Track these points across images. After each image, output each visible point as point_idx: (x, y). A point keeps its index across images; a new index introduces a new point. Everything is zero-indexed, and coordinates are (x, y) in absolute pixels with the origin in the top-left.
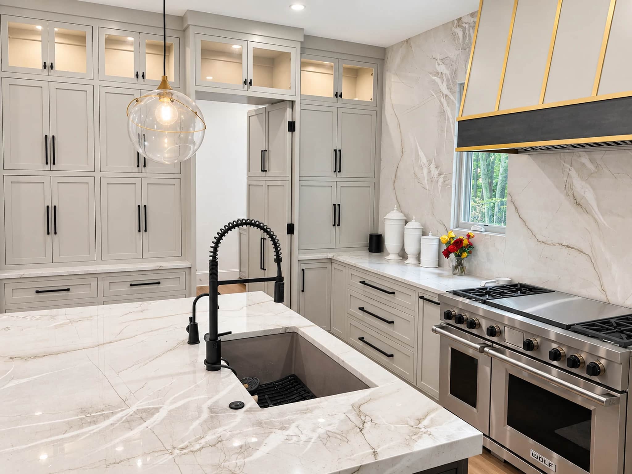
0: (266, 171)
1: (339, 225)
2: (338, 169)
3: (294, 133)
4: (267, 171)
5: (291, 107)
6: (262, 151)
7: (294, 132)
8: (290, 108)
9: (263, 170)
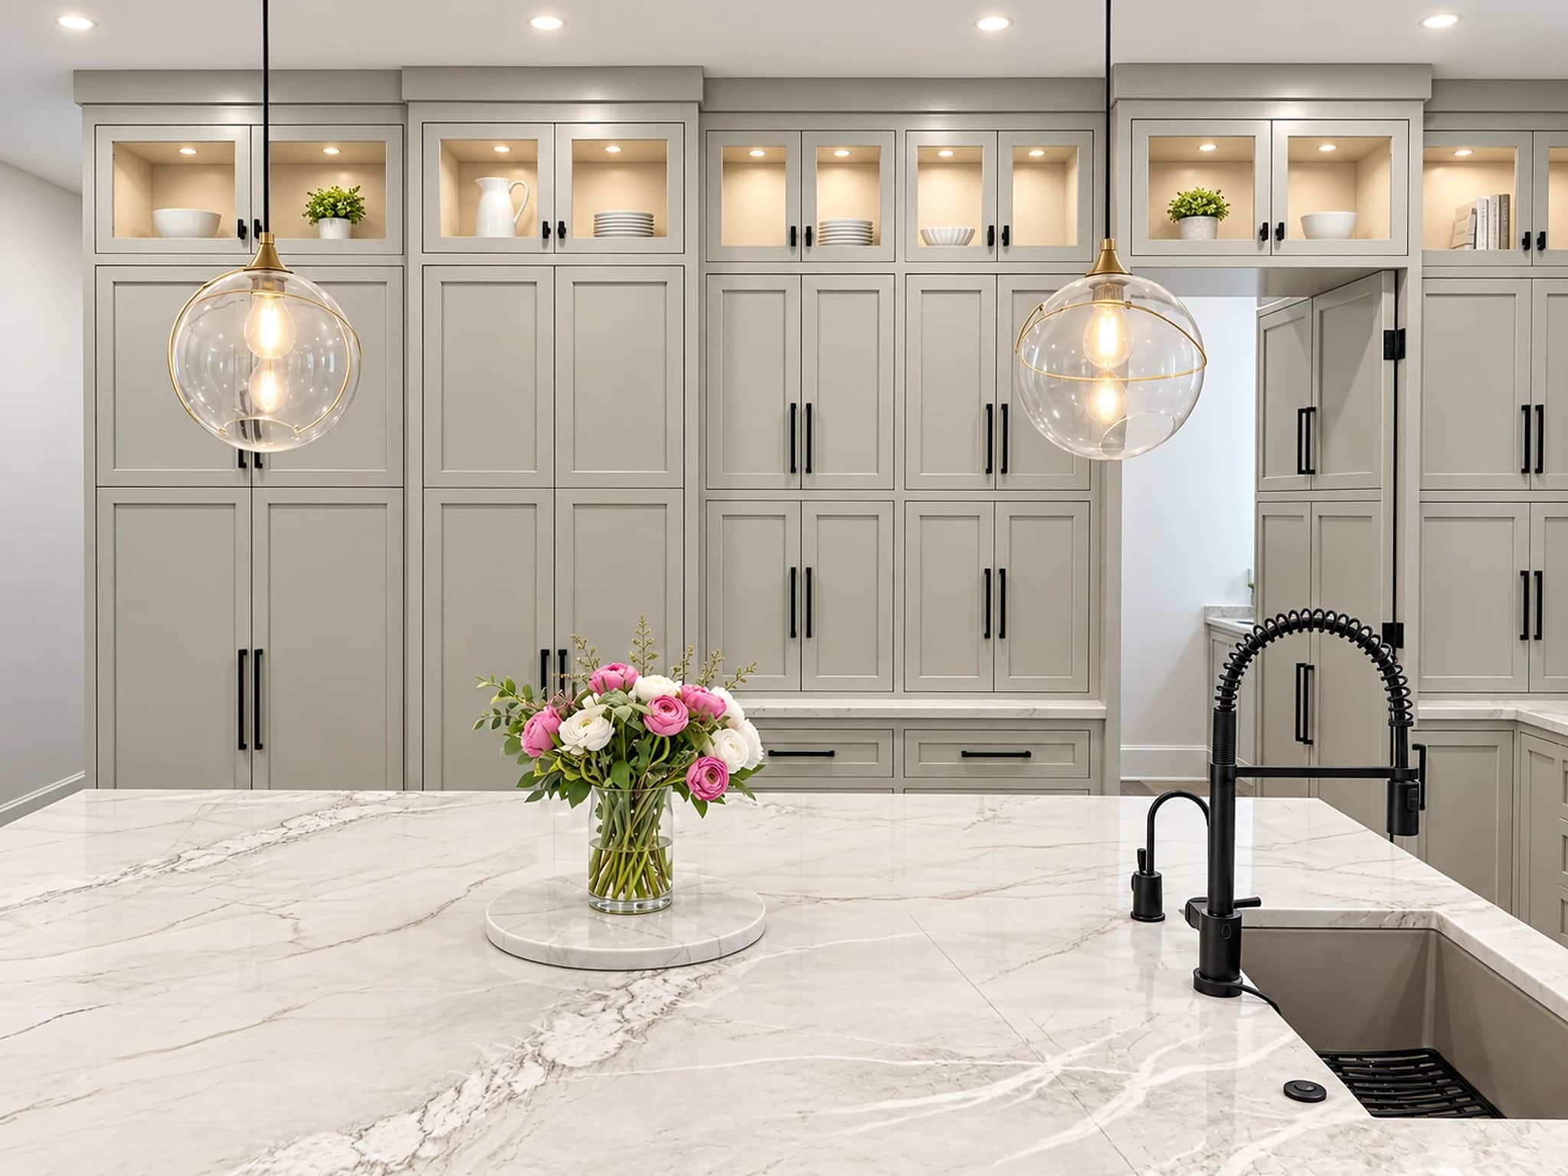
0: (1313, 472)
1: (1538, 637)
2: (1533, 461)
3: (1401, 363)
4: (1318, 471)
5: (1394, 290)
6: (1301, 412)
7: (1403, 360)
8: (1391, 292)
9: (1304, 468)
